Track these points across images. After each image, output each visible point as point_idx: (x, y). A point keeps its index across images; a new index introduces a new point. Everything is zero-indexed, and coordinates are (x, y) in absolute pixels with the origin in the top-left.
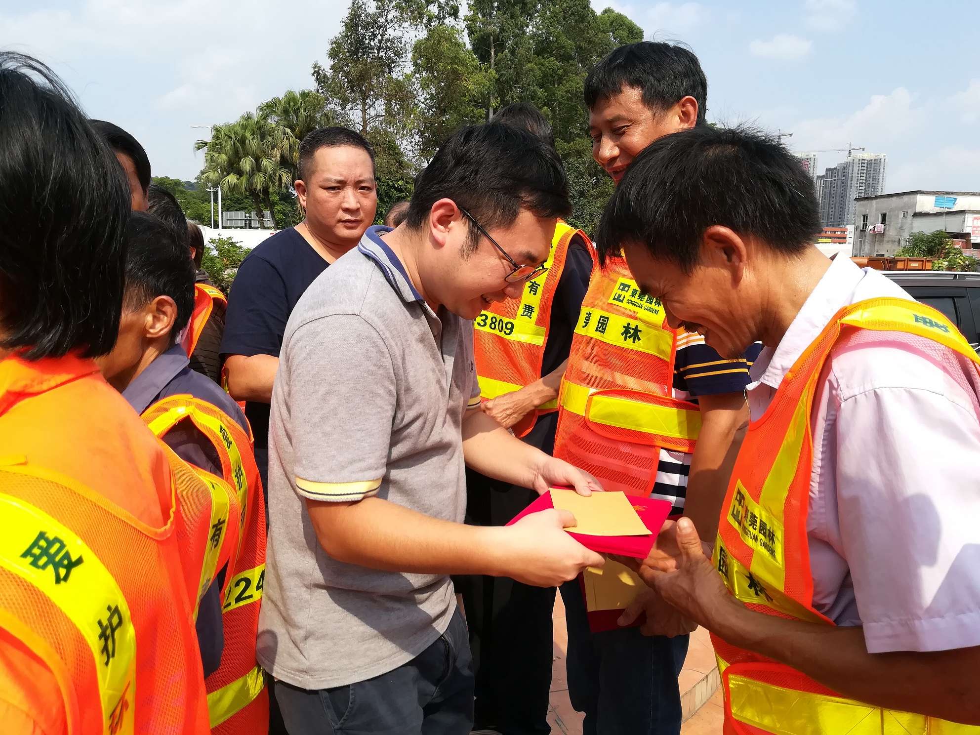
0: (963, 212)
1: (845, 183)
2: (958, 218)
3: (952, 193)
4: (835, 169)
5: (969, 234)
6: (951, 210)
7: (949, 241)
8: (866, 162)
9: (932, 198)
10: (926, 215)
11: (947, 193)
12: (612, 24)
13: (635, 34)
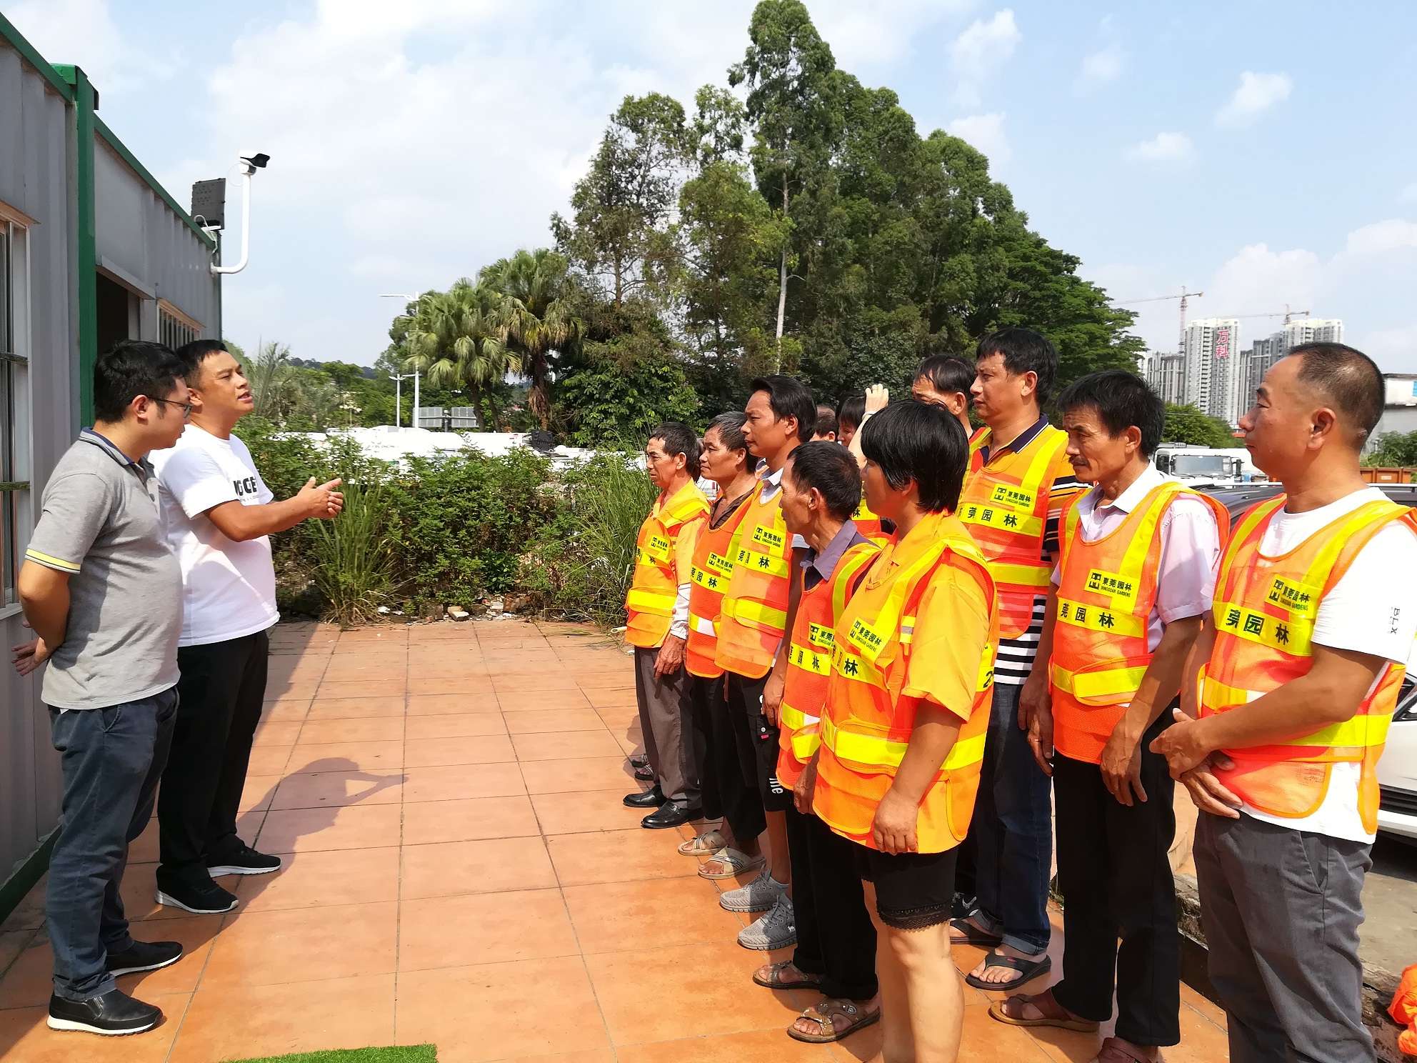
4: (1267, 341)
8: (1312, 331)
9: (1410, 384)
10: (1402, 408)
12: (943, 151)
13: (976, 163)
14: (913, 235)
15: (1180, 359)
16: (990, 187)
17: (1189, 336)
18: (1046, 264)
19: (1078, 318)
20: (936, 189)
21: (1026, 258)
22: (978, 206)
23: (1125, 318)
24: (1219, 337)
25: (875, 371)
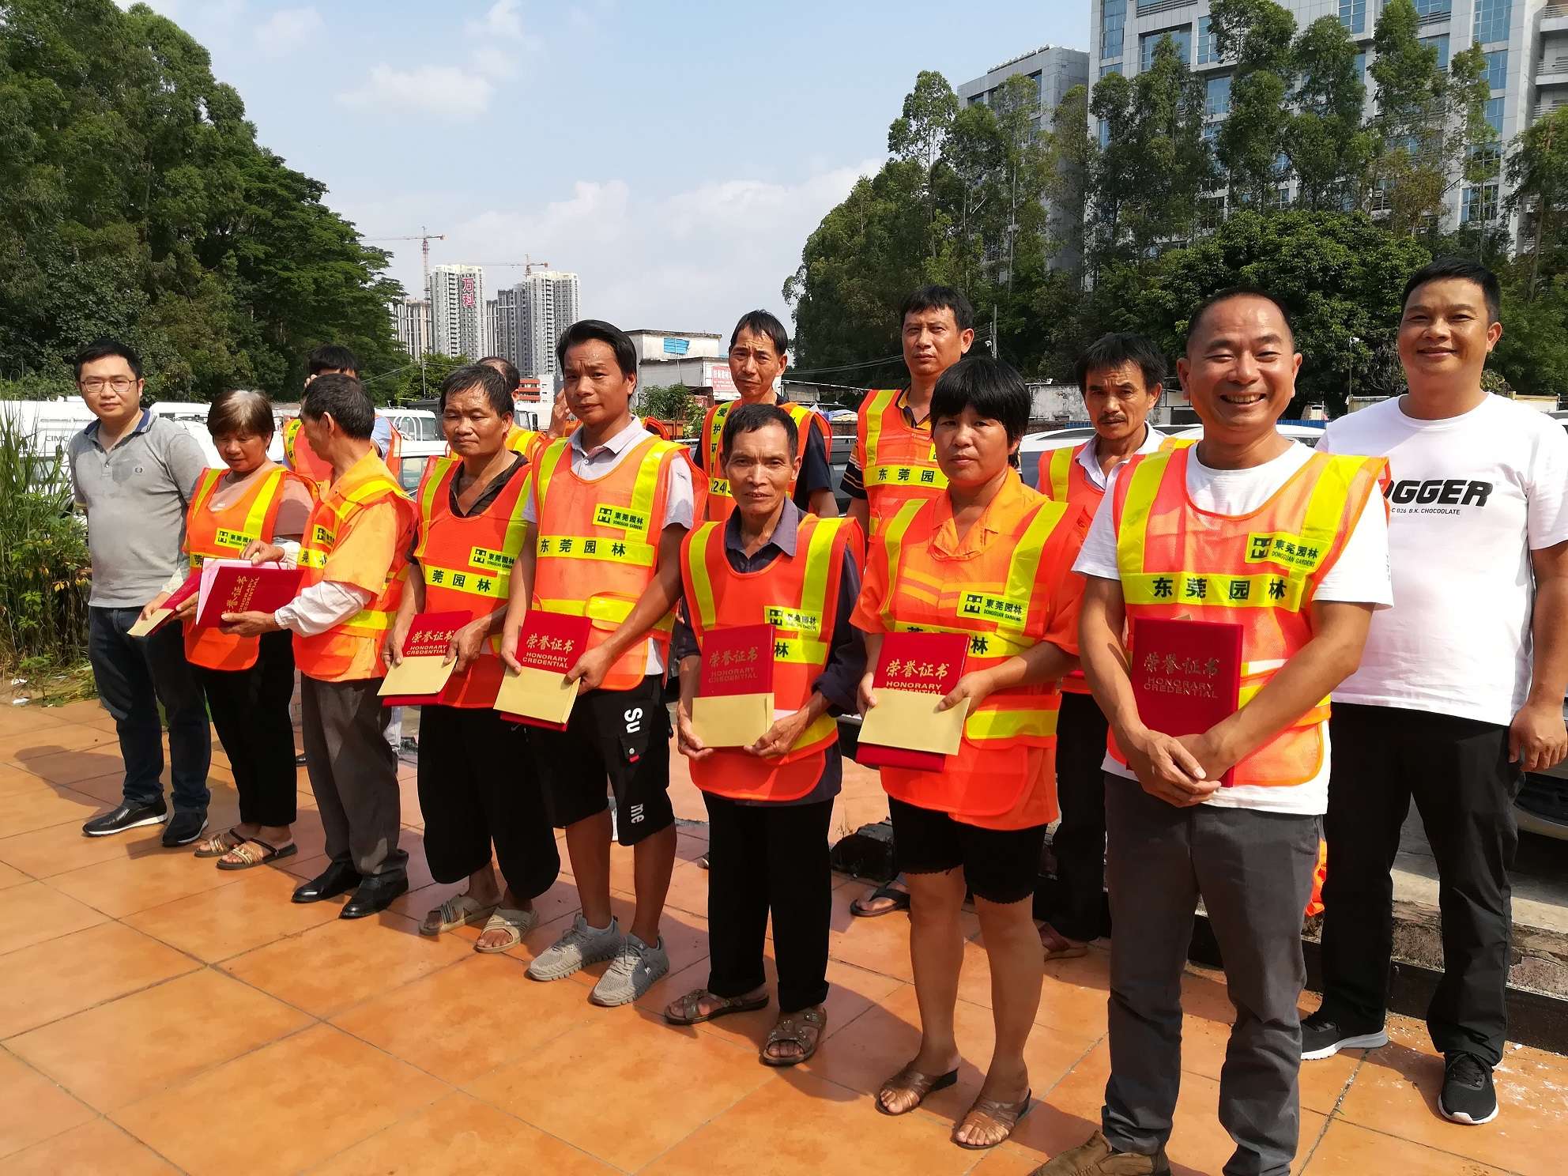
0: (700, 360)
1: (526, 313)
2: (695, 367)
3: (683, 334)
4: (511, 292)
5: (711, 388)
6: (684, 357)
7: (690, 398)
8: (551, 283)
9: (660, 341)
10: (657, 363)
11: (678, 334)
12: (150, 31)
13: (195, 56)
14: (120, 134)
15: (427, 306)
16: (214, 88)
17: (434, 283)
18: (287, 188)
19: (328, 254)
20: (142, 79)
21: (262, 178)
22: (200, 109)
23: (379, 258)
24: (464, 285)
25: (85, 305)
